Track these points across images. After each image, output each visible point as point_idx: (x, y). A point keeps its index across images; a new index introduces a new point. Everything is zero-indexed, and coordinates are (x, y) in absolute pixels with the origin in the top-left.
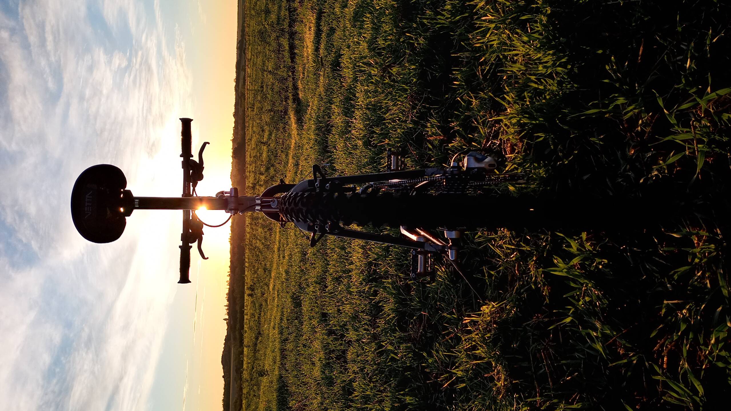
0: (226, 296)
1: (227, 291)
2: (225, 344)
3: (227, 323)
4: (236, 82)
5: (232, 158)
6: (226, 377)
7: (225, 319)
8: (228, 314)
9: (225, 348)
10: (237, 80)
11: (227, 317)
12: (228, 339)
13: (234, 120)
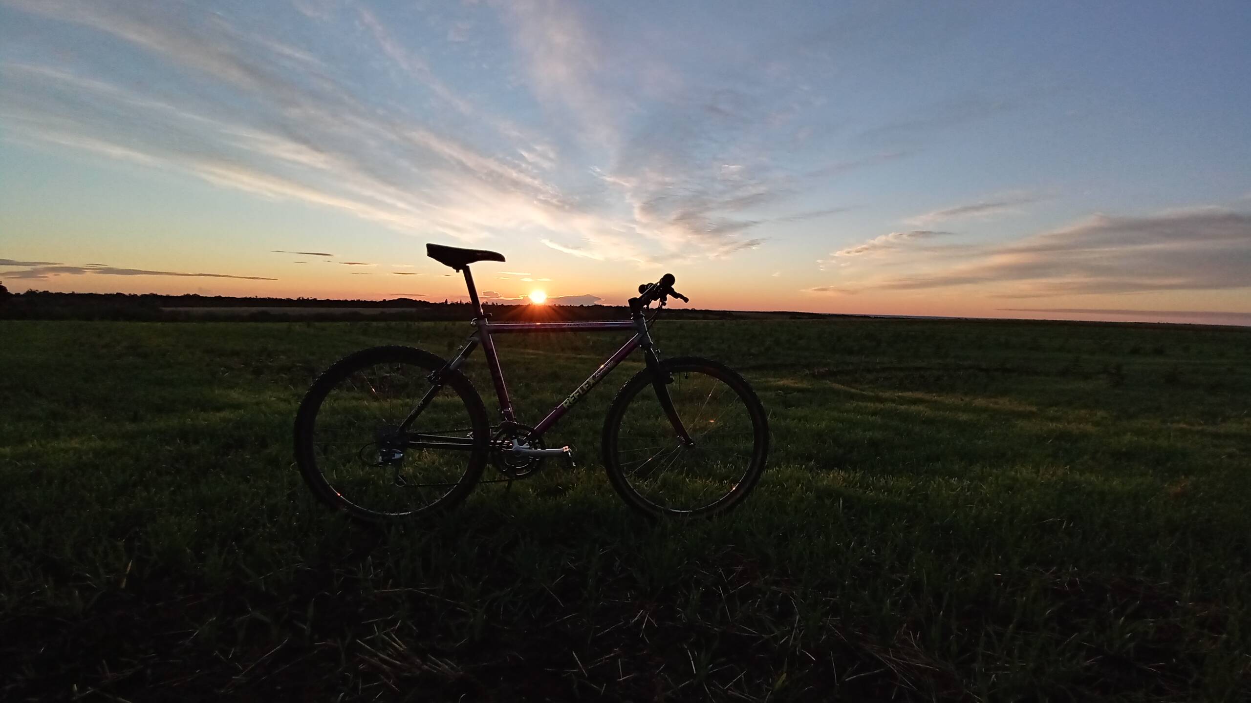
2: (420, 301)
3: (443, 303)
7: (446, 301)
8: (452, 304)
9: (416, 301)
11: (449, 303)
12: (425, 304)
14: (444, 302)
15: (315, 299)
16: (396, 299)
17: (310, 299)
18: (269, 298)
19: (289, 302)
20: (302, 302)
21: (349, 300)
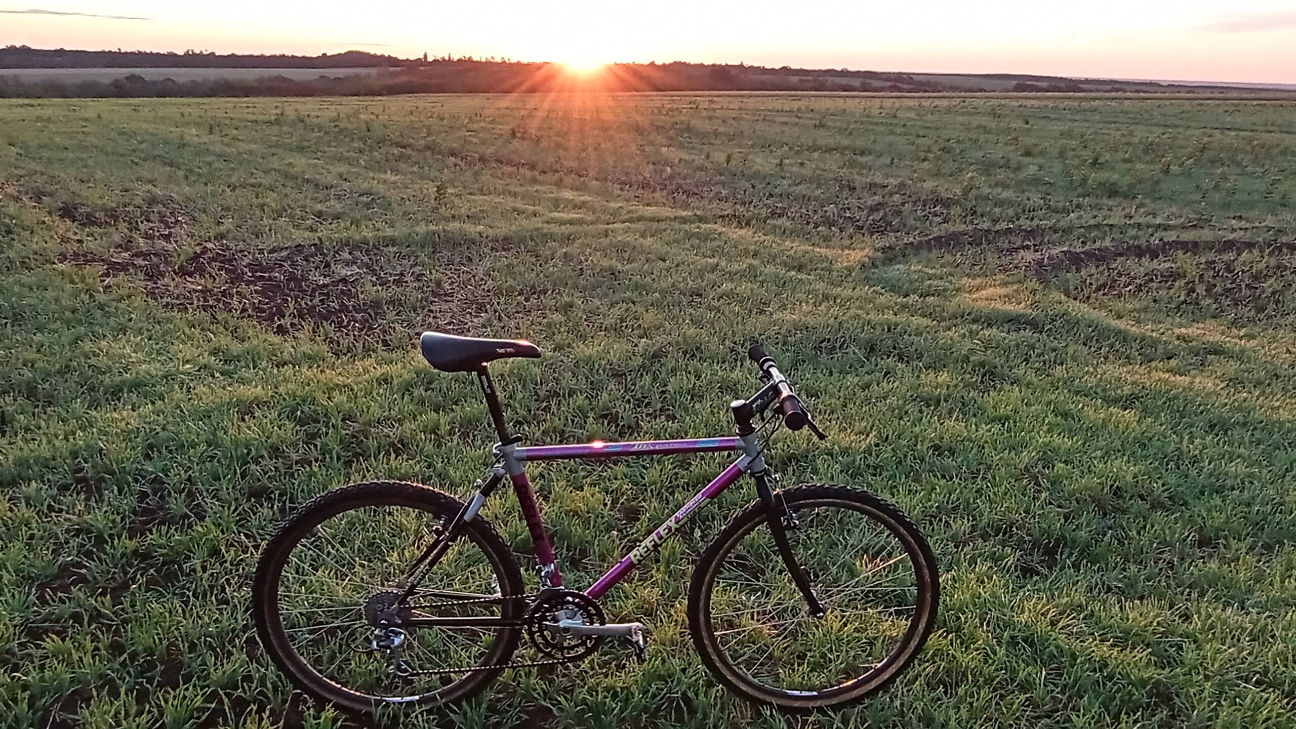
0: (467, 57)
1: (476, 58)
2: (382, 56)
3: (419, 59)
4: (842, 71)
5: (710, 63)
6: (324, 61)
7: (425, 56)
8: (436, 62)
9: (375, 56)
10: (844, 73)
11: (430, 59)
12: (392, 61)
13: (777, 67)
14: (422, 57)
15: (212, 54)
16: (343, 52)
17: (205, 53)
18: (140, 53)
19: (170, 60)
20: (192, 60)
21: (267, 54)
